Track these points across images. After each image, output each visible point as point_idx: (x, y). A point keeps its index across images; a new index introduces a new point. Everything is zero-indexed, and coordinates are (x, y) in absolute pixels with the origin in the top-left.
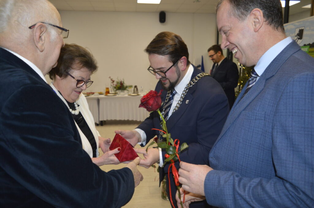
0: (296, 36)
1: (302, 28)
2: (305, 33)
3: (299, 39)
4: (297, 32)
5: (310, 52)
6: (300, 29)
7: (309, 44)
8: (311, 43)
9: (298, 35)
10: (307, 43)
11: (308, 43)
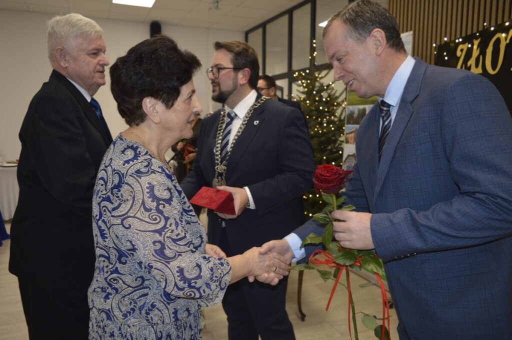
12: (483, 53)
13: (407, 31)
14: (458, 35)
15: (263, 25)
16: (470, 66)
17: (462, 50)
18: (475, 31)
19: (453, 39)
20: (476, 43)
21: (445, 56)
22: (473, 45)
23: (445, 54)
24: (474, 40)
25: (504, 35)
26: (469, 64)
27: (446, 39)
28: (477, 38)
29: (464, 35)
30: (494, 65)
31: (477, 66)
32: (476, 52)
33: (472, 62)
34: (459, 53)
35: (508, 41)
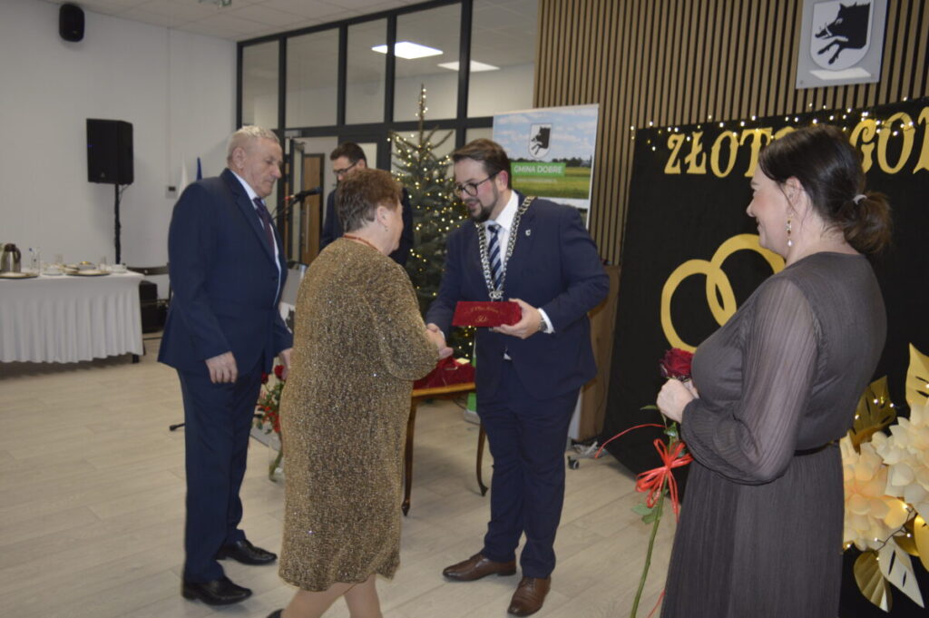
0: (533, 140)
1: (548, 126)
2: (553, 137)
3: (540, 146)
4: (536, 131)
5: (566, 175)
6: (543, 126)
7: (565, 160)
8: (569, 158)
9: (538, 138)
10: (560, 157)
11: (562, 158)
12: (707, 149)
13: (592, 102)
14: (670, 122)
15: (283, 38)
16: (689, 163)
17: (675, 142)
18: (694, 121)
19: (663, 124)
20: (697, 136)
21: (651, 145)
22: (692, 138)
23: (649, 142)
24: (694, 133)
25: (735, 134)
26: (687, 160)
27: (651, 124)
28: (698, 131)
29: (678, 123)
30: (723, 166)
31: (698, 163)
32: (696, 148)
33: (691, 158)
34: (670, 145)
35: (742, 143)
